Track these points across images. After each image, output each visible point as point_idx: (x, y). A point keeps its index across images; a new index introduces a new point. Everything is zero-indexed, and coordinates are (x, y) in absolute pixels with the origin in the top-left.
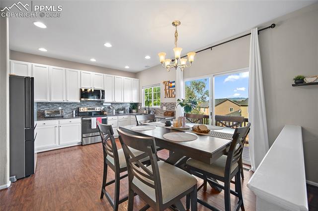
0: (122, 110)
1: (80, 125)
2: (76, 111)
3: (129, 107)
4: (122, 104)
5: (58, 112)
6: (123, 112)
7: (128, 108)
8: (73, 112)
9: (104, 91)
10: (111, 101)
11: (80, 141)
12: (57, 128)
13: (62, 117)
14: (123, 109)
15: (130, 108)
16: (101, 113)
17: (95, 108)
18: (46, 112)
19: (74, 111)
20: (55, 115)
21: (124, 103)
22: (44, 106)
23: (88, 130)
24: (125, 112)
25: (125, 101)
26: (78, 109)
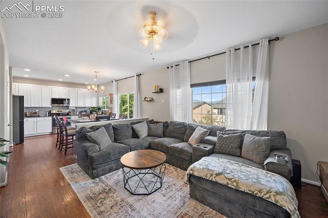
0: (84, 112)
1: (51, 121)
4: (84, 108)
5: (36, 113)
7: (89, 111)
9: (69, 99)
10: (75, 106)
11: (51, 131)
12: (35, 123)
13: (39, 116)
16: (67, 114)
17: (63, 111)
19: (47, 113)
20: (34, 115)
26: (50, 111)
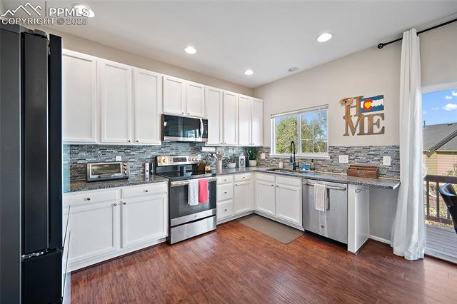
0: (233, 162)
2: (150, 165)
5: (116, 167)
6: (234, 165)
7: (243, 157)
8: (144, 165)
9: (207, 121)
11: (165, 234)
12: (117, 208)
13: (125, 180)
14: (235, 159)
15: (246, 158)
16: (198, 169)
17: (187, 157)
18: (90, 168)
19: (148, 165)
20: (110, 177)
22: (84, 154)
23: (182, 208)
24: (237, 166)
26: (155, 159)
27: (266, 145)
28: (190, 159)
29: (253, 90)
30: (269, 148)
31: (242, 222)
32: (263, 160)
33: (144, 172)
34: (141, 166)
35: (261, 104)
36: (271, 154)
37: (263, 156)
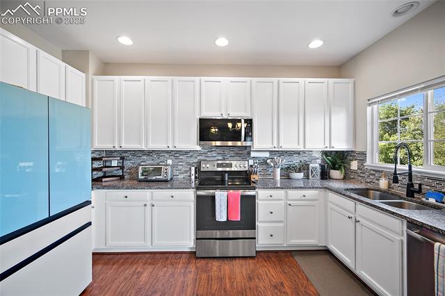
0: (300, 171)
1: (193, 206)
2: (196, 168)
3: (319, 161)
4: (298, 153)
6: (301, 175)
7: (316, 165)
8: (190, 169)
9: (251, 120)
10: (269, 146)
13: (165, 183)
14: (304, 168)
15: (322, 167)
17: (234, 163)
18: (140, 170)
19: (193, 168)
21: (304, 152)
24: (307, 177)
25: (309, 147)
26: (199, 163)
27: (359, 149)
28: (237, 165)
29: (340, 68)
30: (364, 154)
31: (298, 259)
32: (354, 172)
33: (190, 176)
34: (188, 169)
35: (351, 86)
36: (368, 163)
37: (354, 165)
